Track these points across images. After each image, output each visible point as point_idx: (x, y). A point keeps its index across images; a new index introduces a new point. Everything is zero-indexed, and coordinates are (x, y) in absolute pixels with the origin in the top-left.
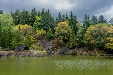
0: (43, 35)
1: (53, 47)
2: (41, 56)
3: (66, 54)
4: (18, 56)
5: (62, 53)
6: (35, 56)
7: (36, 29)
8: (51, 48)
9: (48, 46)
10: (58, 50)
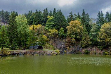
0: (55, 34)
2: (54, 55)
3: (79, 53)
5: (75, 52)
6: (48, 55)
7: (48, 28)
8: (63, 47)
9: (60, 45)
10: (70, 49)
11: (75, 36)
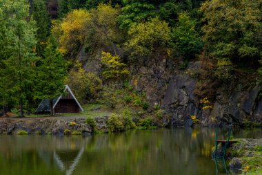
1: (196, 95)
2: (74, 132)
3: (250, 126)
4: (10, 133)
7: (132, 18)
8: (185, 99)
11: (229, 46)
